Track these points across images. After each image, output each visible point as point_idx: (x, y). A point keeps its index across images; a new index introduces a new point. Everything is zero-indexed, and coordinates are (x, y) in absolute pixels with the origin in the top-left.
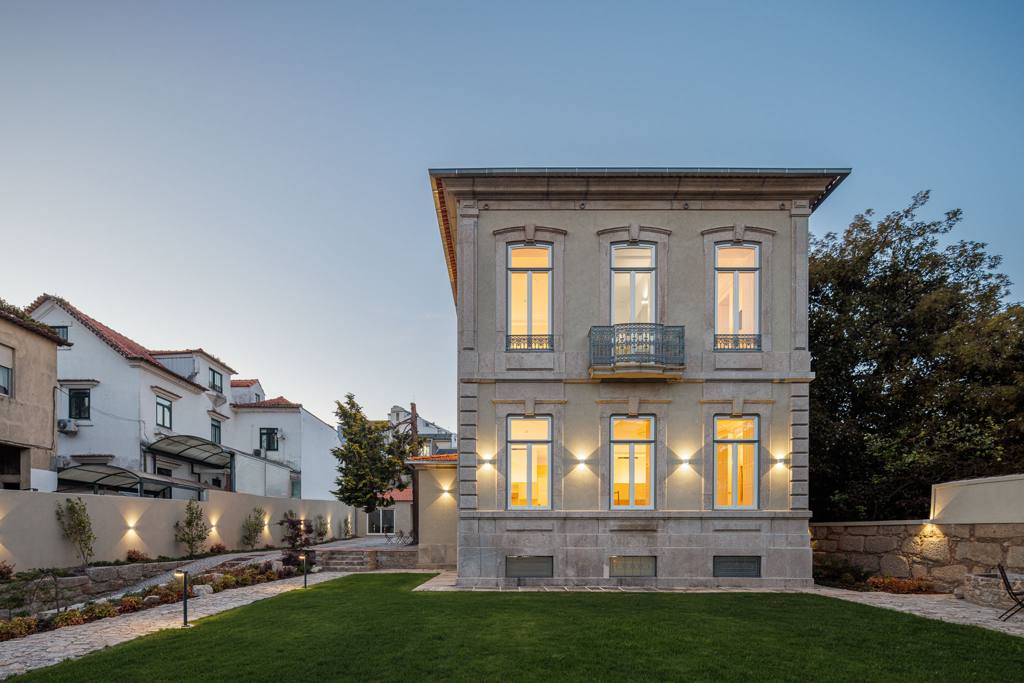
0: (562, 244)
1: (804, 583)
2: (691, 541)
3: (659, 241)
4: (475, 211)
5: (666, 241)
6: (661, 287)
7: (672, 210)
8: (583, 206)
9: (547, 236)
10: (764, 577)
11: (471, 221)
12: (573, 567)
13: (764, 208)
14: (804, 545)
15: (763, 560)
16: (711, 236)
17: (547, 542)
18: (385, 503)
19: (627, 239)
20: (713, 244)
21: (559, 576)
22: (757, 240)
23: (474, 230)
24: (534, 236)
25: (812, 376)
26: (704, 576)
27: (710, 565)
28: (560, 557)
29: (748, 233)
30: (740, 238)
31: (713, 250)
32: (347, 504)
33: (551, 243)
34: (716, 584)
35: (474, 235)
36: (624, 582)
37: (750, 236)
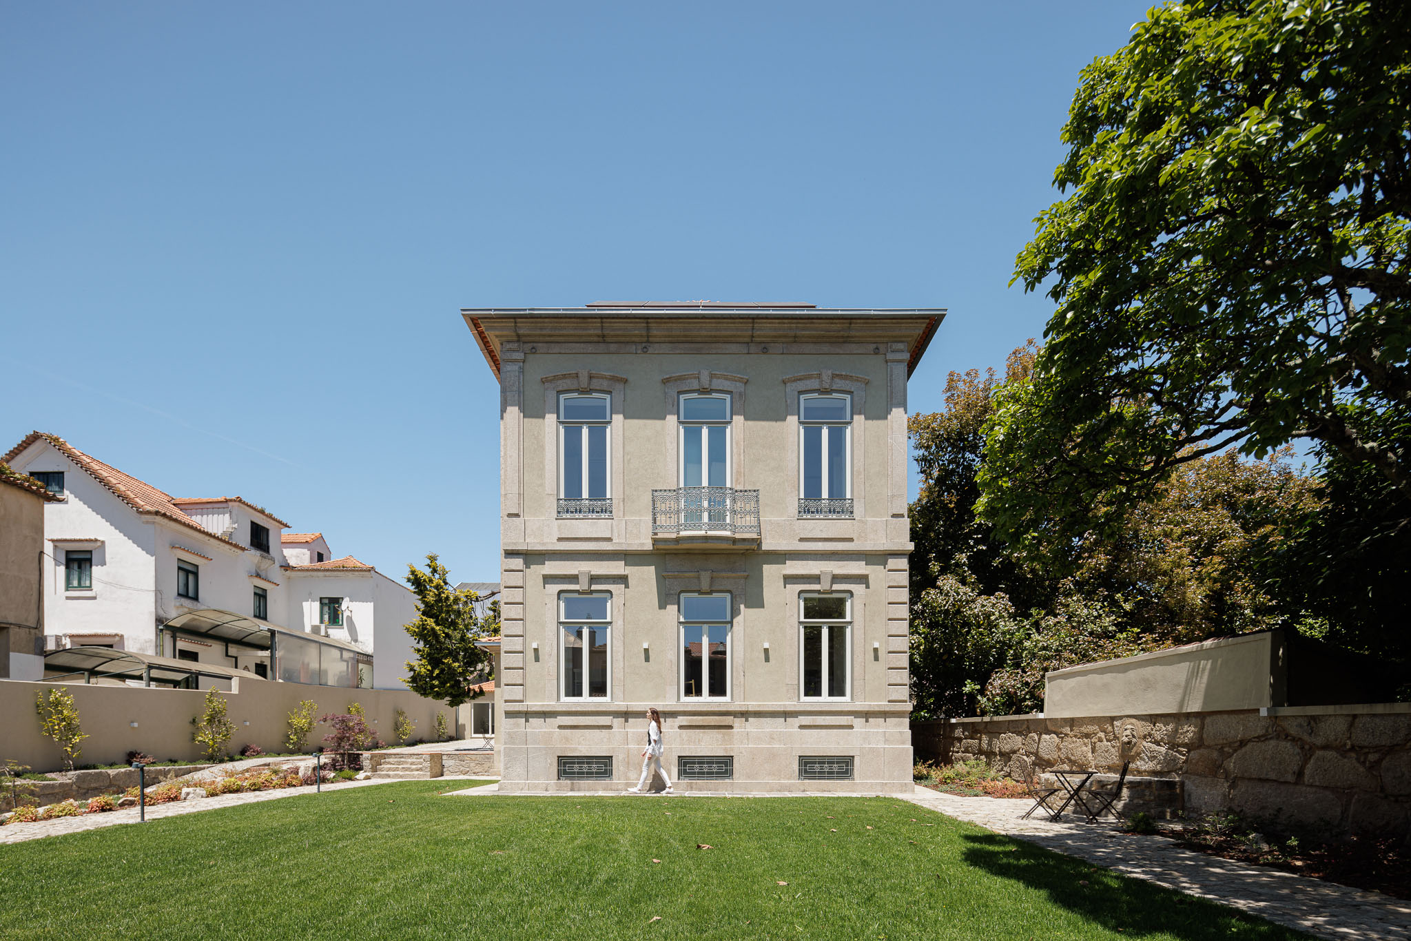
0: (622, 393)
1: (905, 786)
2: (773, 738)
3: (734, 391)
4: (520, 356)
5: (743, 390)
6: (737, 444)
7: (748, 354)
8: (645, 350)
9: (605, 384)
10: (857, 781)
11: (515, 367)
12: (636, 769)
13: (855, 352)
14: (903, 743)
15: (857, 761)
16: (794, 384)
17: (605, 740)
18: (471, 695)
19: (698, 388)
20: (796, 393)
21: (619, 780)
22: (848, 389)
23: (519, 377)
24: (589, 384)
25: (911, 546)
26: (789, 779)
27: (796, 766)
28: (621, 757)
29: (837, 380)
30: (828, 387)
31: (796, 401)
32: (421, 694)
33: (610, 393)
34: (802, 788)
35: (519, 382)
36: (694, 786)
37: (839, 384)
